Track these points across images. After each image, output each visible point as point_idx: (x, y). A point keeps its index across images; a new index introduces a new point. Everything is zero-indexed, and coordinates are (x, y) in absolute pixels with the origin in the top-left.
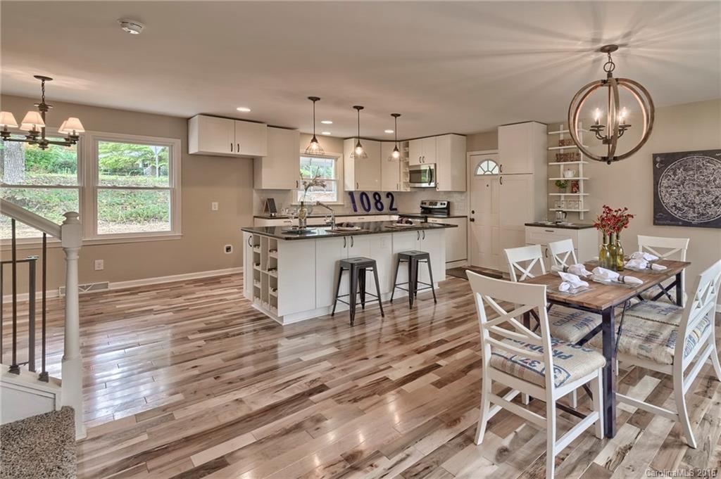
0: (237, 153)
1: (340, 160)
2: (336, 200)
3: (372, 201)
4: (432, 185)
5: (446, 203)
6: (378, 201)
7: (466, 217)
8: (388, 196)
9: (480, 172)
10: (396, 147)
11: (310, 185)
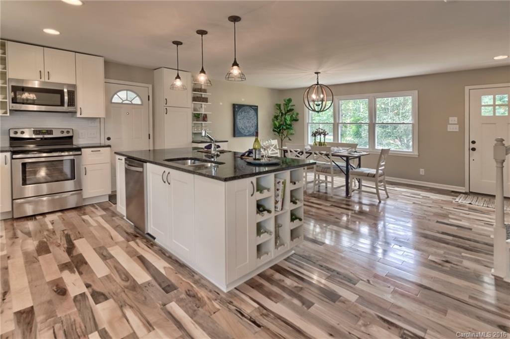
5: (70, 130)
9: (116, 99)
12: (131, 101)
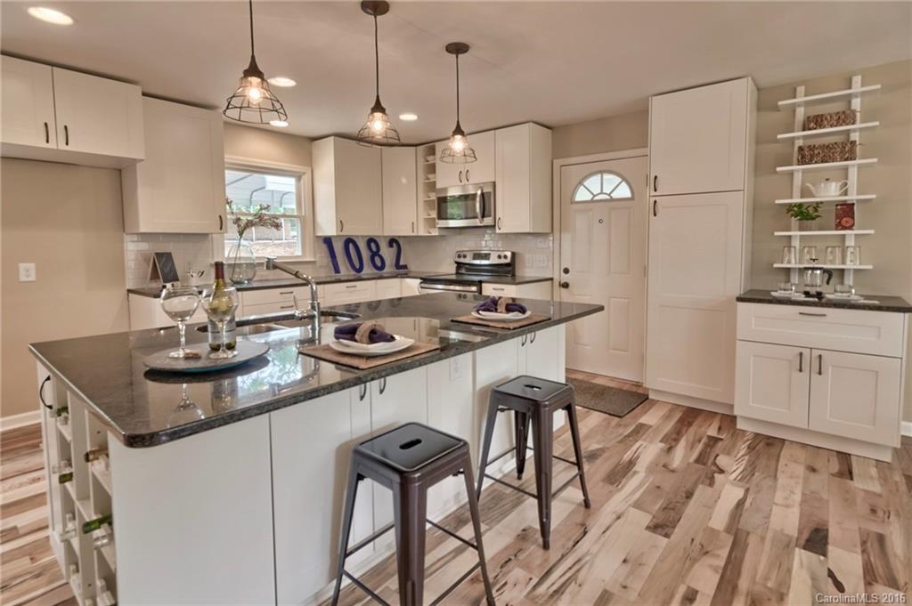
0: (63, 146)
1: (306, 179)
2: (300, 254)
3: (365, 254)
4: (488, 221)
5: (509, 254)
6: (375, 254)
7: (552, 279)
8: (391, 245)
9: (582, 195)
10: (458, 126)
11: (250, 224)
12: (609, 195)
